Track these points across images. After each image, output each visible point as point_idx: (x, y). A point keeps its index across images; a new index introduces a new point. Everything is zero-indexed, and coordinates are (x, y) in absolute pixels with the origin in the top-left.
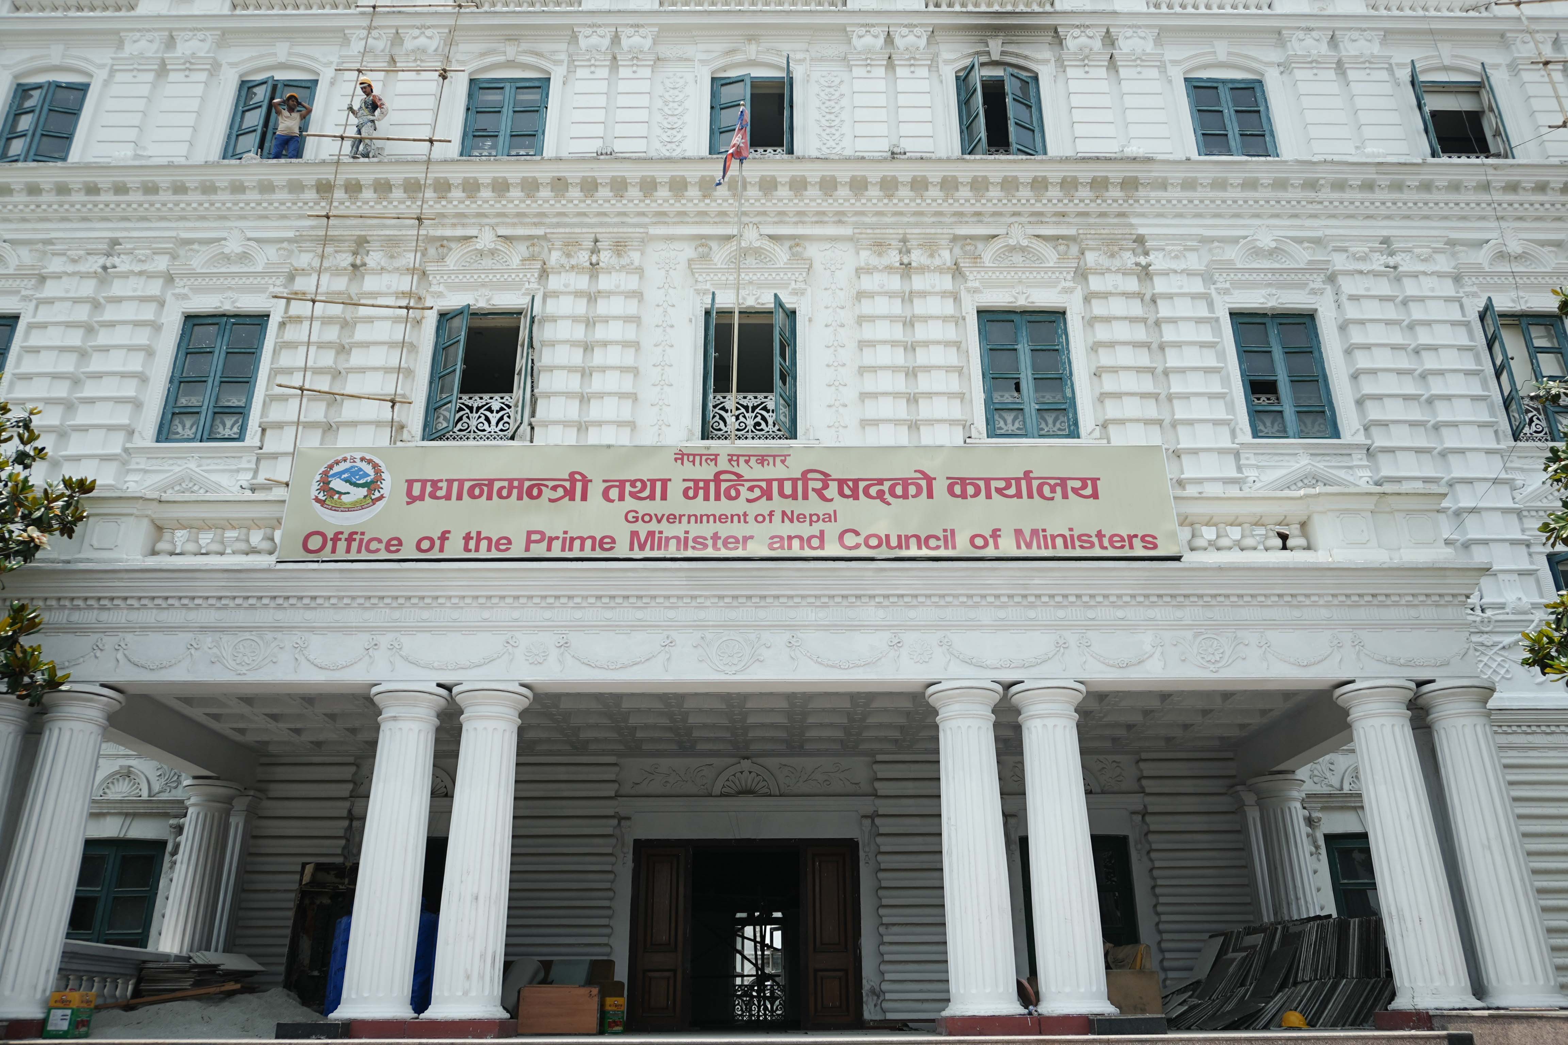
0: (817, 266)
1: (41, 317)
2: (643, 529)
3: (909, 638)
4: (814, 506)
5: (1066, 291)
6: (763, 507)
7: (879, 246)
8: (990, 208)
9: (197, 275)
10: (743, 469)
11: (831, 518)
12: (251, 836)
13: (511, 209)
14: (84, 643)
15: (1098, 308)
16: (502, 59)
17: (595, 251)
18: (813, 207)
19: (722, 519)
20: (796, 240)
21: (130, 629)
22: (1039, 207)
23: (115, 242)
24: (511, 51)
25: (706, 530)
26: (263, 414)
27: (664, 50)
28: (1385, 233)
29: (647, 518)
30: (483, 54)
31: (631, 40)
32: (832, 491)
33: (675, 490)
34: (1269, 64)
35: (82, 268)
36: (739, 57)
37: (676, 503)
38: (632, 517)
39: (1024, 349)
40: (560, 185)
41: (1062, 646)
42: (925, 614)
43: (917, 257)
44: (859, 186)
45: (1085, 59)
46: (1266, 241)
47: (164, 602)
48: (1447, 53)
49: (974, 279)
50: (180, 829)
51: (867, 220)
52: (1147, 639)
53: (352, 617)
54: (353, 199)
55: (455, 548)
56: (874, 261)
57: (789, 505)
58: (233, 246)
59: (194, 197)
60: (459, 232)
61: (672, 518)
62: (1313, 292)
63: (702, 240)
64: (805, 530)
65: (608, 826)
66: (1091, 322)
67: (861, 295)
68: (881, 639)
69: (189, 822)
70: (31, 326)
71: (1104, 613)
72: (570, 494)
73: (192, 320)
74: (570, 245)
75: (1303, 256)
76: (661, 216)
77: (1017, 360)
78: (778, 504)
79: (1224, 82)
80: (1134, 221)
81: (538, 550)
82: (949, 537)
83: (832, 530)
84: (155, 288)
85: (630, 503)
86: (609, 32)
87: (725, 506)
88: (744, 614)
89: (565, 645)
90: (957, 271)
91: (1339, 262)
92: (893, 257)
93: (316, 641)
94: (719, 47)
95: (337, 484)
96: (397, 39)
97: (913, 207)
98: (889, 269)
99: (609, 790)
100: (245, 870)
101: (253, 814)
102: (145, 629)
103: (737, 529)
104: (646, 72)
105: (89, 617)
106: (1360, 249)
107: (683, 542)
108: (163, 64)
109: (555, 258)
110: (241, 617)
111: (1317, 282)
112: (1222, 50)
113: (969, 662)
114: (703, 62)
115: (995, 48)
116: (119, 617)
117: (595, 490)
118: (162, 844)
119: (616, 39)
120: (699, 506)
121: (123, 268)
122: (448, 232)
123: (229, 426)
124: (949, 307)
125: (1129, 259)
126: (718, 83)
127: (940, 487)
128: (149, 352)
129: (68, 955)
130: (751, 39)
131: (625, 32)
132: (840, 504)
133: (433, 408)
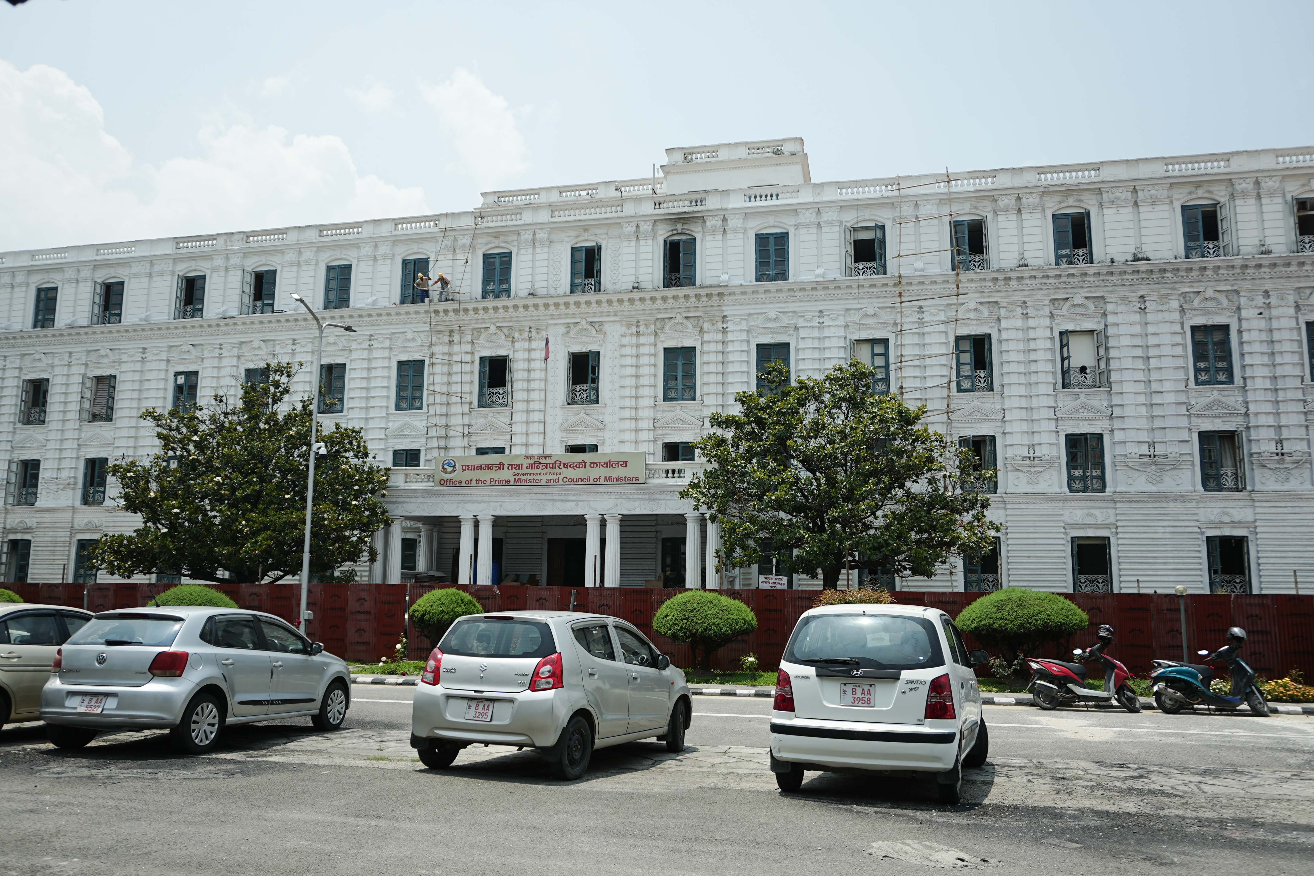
0: (608, 333)
1: (353, 367)
2: (517, 477)
3: (580, 503)
4: (557, 470)
5: (696, 340)
6: (545, 471)
7: (629, 325)
8: (669, 307)
9: (399, 347)
10: (541, 461)
11: (561, 474)
12: (440, 538)
13: (500, 316)
14: (394, 506)
15: (706, 348)
16: (493, 245)
17: (530, 332)
18: (605, 310)
19: (535, 474)
20: (601, 323)
21: (404, 502)
22: (687, 305)
23: (371, 335)
24: (496, 242)
25: (531, 477)
26: (427, 400)
27: (554, 237)
28: (820, 309)
29: (518, 474)
30: (487, 244)
31: (541, 235)
32: (562, 466)
33: (524, 466)
34: (791, 225)
35: (363, 346)
36: (581, 238)
37: (525, 470)
38: (514, 474)
39: (680, 363)
40: (516, 307)
41: (617, 505)
42: (585, 497)
43: (642, 329)
44: (620, 301)
45: (714, 231)
46: (772, 315)
47: (411, 496)
48: (867, 214)
49: (662, 336)
50: (420, 536)
51: (625, 313)
52: (637, 503)
53: (453, 499)
54: (447, 315)
55: (474, 483)
56: (627, 331)
57: (551, 470)
58: (410, 335)
59: (394, 317)
60: (484, 326)
61: (524, 474)
62: (789, 335)
63: (568, 325)
64: (555, 477)
65: (539, 535)
66: (702, 353)
67: (622, 346)
68: (573, 504)
69: (422, 534)
70: (350, 370)
71: (627, 496)
72: (500, 468)
73: (399, 363)
74: (521, 331)
75: (785, 320)
76: (552, 317)
77: (677, 368)
78: (549, 470)
79: (772, 234)
80: (724, 308)
81: (493, 483)
82: (589, 480)
83: (561, 477)
84: (386, 354)
85: (514, 470)
86: (531, 232)
87: (536, 471)
88: (542, 497)
89: (501, 506)
90: (656, 334)
91: (801, 323)
92: (634, 329)
93: (445, 505)
94: (574, 233)
95: (446, 467)
96: (455, 240)
97: (641, 308)
98: (632, 335)
99: (540, 524)
100: (439, 548)
101: (439, 532)
102: (407, 502)
103: (539, 477)
104: (546, 250)
105: (395, 500)
106: (808, 316)
107: (526, 481)
108: (375, 257)
109: (516, 335)
110: (428, 499)
111: (791, 331)
112: (771, 220)
113: (594, 509)
114: (568, 242)
115: (679, 227)
116: (402, 500)
117: (506, 467)
118: (416, 540)
119: (534, 234)
120: (530, 471)
121: (375, 346)
122: (480, 326)
123: (417, 404)
124: (652, 349)
125: (720, 325)
126: (574, 249)
127: (588, 465)
128: (389, 377)
129: (402, 574)
130: (585, 230)
131: (538, 232)
132: (564, 470)
133: (481, 395)
